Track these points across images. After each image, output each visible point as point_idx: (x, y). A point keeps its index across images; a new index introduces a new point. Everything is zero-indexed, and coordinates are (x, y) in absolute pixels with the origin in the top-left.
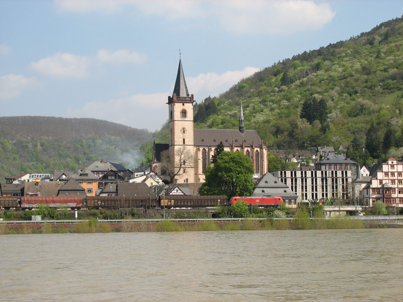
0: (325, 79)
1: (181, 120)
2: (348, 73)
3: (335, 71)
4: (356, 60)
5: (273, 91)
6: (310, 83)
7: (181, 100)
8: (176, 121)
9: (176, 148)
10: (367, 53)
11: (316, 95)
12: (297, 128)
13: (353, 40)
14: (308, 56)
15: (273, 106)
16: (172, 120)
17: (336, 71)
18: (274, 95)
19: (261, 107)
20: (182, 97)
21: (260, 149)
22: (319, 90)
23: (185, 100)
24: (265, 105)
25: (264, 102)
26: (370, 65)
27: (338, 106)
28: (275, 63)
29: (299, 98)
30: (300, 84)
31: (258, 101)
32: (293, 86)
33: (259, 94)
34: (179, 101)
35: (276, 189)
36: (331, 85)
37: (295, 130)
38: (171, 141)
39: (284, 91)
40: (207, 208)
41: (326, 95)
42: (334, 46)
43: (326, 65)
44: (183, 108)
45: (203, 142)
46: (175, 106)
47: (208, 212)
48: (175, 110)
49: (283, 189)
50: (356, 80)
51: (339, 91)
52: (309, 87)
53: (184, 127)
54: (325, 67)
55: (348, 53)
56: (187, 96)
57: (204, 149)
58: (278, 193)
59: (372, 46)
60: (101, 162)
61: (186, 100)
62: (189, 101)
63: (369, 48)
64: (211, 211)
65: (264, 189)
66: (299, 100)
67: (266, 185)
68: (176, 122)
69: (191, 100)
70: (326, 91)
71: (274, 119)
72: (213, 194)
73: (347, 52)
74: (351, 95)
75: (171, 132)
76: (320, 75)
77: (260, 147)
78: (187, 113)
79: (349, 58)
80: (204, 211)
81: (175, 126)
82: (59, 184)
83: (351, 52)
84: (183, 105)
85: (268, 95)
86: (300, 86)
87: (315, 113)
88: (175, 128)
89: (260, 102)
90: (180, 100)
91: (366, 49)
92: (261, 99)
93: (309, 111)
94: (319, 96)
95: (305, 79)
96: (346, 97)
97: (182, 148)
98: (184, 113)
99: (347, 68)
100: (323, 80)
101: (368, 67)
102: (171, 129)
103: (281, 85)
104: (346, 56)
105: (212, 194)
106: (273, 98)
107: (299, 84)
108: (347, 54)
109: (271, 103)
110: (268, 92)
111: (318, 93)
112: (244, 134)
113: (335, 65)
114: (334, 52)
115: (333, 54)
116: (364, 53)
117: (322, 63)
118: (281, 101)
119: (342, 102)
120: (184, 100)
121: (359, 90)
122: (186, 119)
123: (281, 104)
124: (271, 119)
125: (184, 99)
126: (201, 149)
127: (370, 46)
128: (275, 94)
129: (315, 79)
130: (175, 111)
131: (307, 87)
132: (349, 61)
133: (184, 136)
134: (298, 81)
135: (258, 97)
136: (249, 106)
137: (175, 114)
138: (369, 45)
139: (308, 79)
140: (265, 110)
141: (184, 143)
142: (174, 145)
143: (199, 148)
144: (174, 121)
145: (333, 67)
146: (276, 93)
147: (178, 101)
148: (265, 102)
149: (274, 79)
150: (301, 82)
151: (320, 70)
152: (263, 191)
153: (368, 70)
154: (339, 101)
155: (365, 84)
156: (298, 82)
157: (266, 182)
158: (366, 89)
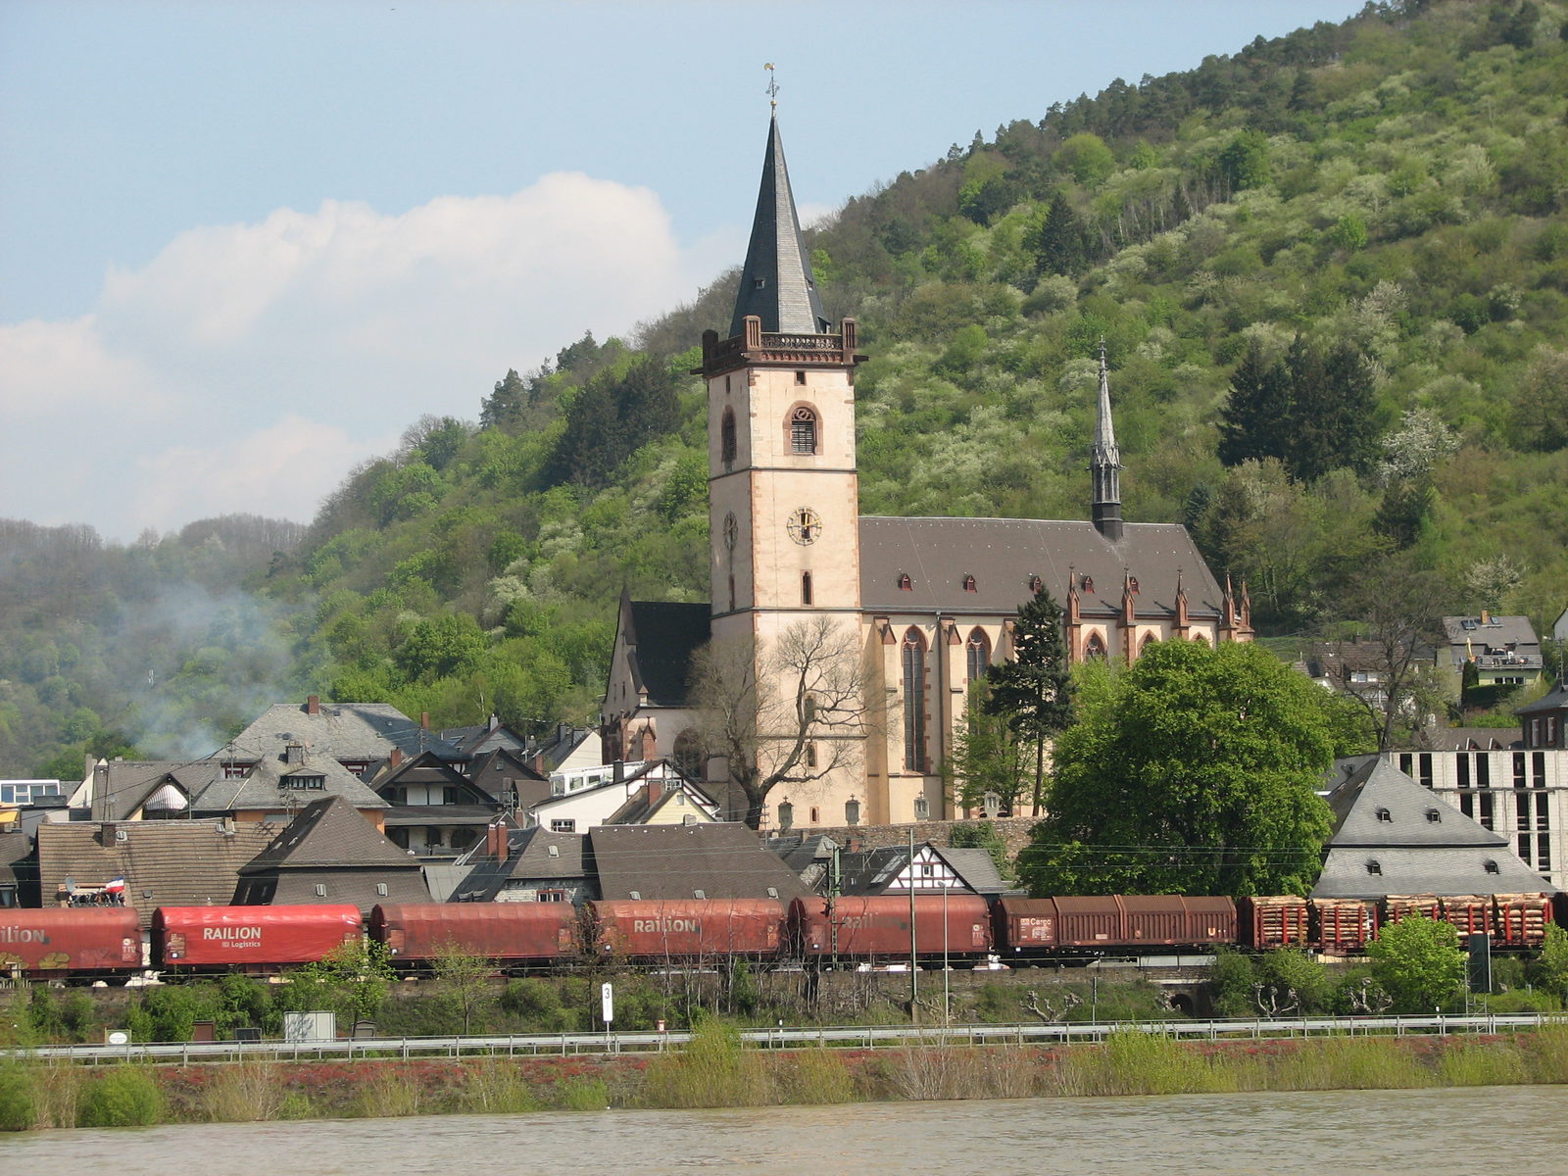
0: (1293, 238)
1: (791, 466)
2: (1422, 205)
3: (1343, 189)
4: (1453, 133)
5: (999, 307)
6: (1209, 262)
7: (789, 354)
8: (764, 473)
9: (770, 629)
10: (1510, 92)
11: (1261, 330)
12: (1243, 513)
13: (1377, 15)
14: (1142, 107)
15: (1023, 390)
16: (736, 465)
17: (1349, 194)
18: (1010, 330)
19: (947, 398)
20: (795, 337)
21: (1217, 631)
22: (1279, 299)
23: (811, 354)
24: (968, 386)
25: (956, 365)
26: (1548, 161)
27: (1416, 391)
28: (955, 147)
29: (1166, 347)
30: (1149, 263)
31: (920, 363)
32: (1110, 273)
33: (922, 323)
34: (779, 360)
35: (1441, 853)
36: (1335, 272)
37: (1234, 522)
38: (727, 584)
39: (1060, 304)
40: (1145, 961)
41: (1327, 327)
42: (1286, 51)
43: (1280, 161)
44: (800, 399)
45: (905, 591)
46: (754, 384)
47: (1151, 986)
48: (753, 410)
49: (1479, 856)
50: (1486, 244)
51: (1400, 302)
52: (1206, 282)
53: (805, 504)
54: (1272, 171)
55: (1392, 91)
56: (817, 331)
57: (914, 633)
58: (1456, 879)
59: (1527, 51)
60: (306, 709)
61: (817, 354)
62: (830, 361)
63: (1512, 61)
64: (1164, 982)
65: (1378, 855)
66: (1168, 355)
67: (1384, 830)
68: (760, 479)
69: (841, 355)
70: (1317, 304)
71: (1046, 465)
72: (1112, 884)
73: (1385, 86)
74: (1469, 328)
75: (731, 532)
76: (1256, 215)
77: (1216, 619)
78: (821, 424)
79: (1410, 121)
80: (1129, 978)
81: (756, 501)
82: (232, 837)
83: (1407, 84)
84: (801, 378)
85: (976, 327)
86: (1148, 278)
87: (1309, 429)
88: (758, 512)
89: (935, 369)
90: (781, 353)
91: (1496, 69)
92: (937, 351)
93: (1272, 417)
94: (1284, 334)
95: (1173, 238)
96: (1446, 338)
97: (811, 629)
98: (805, 425)
99: (1413, 176)
100: (1284, 244)
101: (1533, 168)
102: (731, 520)
103: (1038, 273)
104: (1383, 106)
105: (1107, 883)
106: (1010, 345)
107: (1143, 265)
108: (1387, 99)
109: (1007, 377)
110: (969, 312)
111: (1272, 315)
112: (1124, 543)
113: (1331, 160)
114: (1301, 84)
115: (1300, 97)
116: (1491, 92)
117: (1255, 147)
118: (1061, 362)
119: (1429, 367)
120: (803, 355)
121: (1515, 297)
122: (818, 461)
123: (1063, 380)
124: (1033, 461)
125: (804, 345)
126: (899, 630)
127: (1515, 55)
128: (1016, 324)
129: (1234, 238)
130: (755, 415)
131: (1196, 281)
132: (1411, 135)
133: (805, 559)
134: (1135, 248)
135: (919, 336)
136: (874, 389)
137: (753, 435)
138: (1510, 47)
139: (1189, 237)
140: (980, 414)
141: (807, 596)
142: (752, 610)
143: (887, 627)
144: (750, 470)
145: (1326, 171)
146: (1020, 318)
147: (771, 359)
148: (965, 366)
149: (979, 241)
150: (1150, 255)
151: (1248, 187)
152: (1374, 868)
153: (1537, 189)
154: (1414, 361)
155: (1539, 269)
156: (1133, 256)
157: (1383, 815)
158: (1553, 293)
